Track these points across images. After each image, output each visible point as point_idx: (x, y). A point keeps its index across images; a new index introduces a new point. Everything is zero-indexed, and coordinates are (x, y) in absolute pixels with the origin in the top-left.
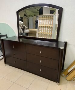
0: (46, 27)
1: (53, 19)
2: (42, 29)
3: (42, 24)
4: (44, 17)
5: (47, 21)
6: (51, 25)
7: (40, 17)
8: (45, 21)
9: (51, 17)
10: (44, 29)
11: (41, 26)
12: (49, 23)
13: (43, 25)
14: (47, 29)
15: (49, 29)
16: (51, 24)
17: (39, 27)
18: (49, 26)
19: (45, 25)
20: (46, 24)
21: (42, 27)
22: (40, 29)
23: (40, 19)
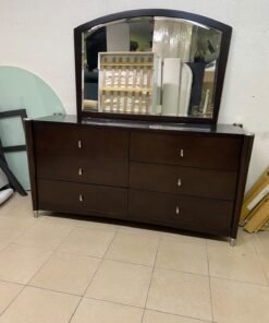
0: (126, 93)
1: (150, 67)
2: (115, 101)
3: (113, 85)
4: (121, 61)
5: (131, 73)
6: (143, 86)
7: (106, 60)
8: (124, 73)
9: (142, 61)
10: (122, 99)
11: (108, 88)
12: (138, 80)
13: (116, 88)
14: (129, 100)
15: (137, 101)
16: (145, 83)
17: (104, 92)
18: (138, 89)
19: (123, 88)
20: (127, 85)
21: (112, 92)
22: (108, 101)
23: (105, 67)
